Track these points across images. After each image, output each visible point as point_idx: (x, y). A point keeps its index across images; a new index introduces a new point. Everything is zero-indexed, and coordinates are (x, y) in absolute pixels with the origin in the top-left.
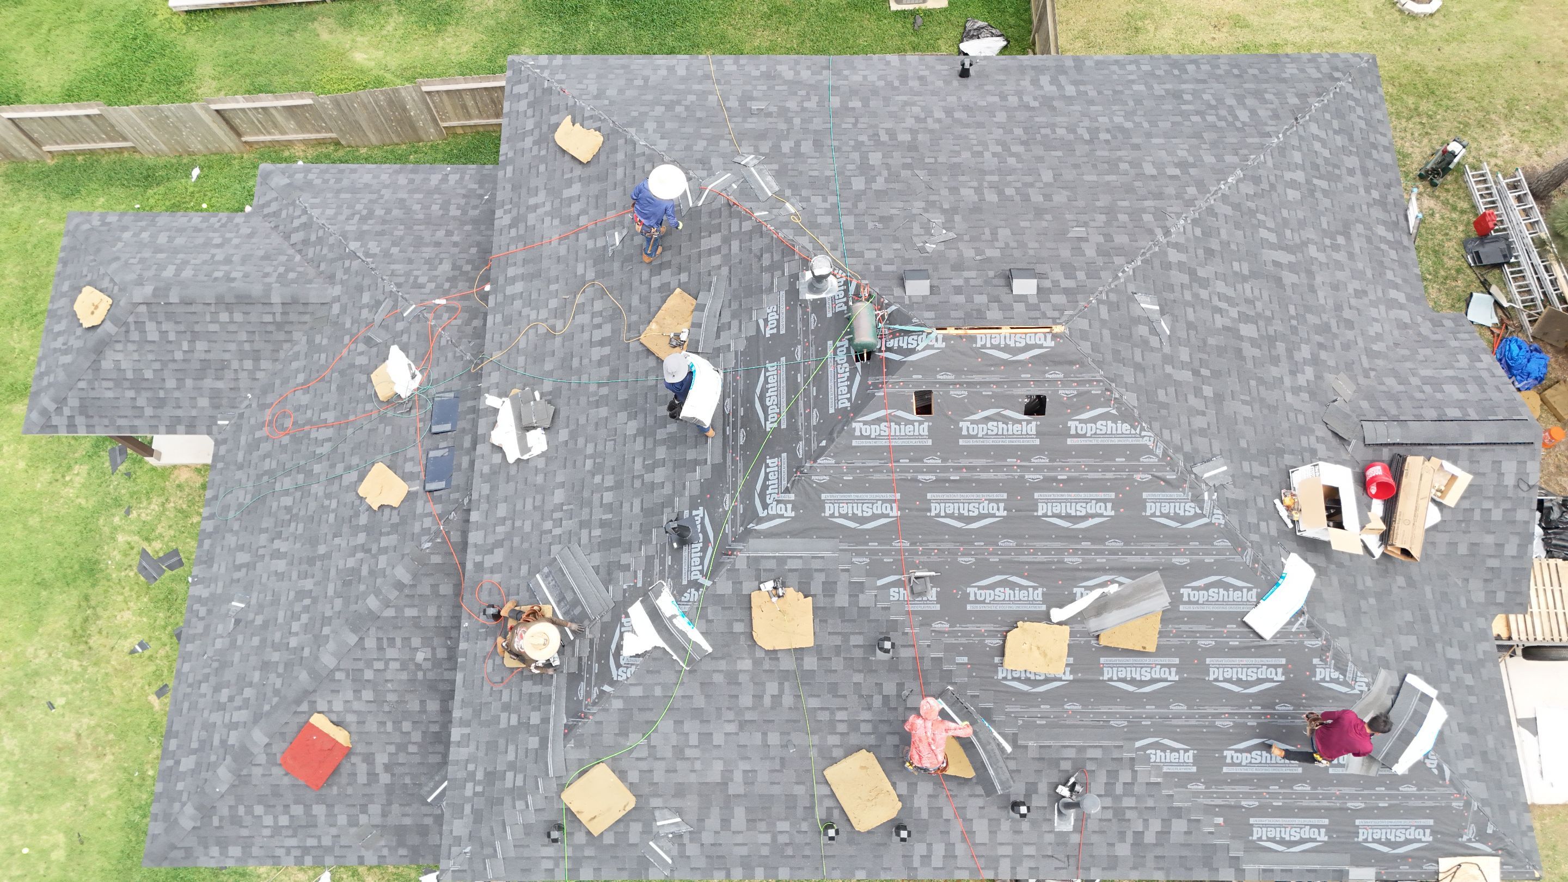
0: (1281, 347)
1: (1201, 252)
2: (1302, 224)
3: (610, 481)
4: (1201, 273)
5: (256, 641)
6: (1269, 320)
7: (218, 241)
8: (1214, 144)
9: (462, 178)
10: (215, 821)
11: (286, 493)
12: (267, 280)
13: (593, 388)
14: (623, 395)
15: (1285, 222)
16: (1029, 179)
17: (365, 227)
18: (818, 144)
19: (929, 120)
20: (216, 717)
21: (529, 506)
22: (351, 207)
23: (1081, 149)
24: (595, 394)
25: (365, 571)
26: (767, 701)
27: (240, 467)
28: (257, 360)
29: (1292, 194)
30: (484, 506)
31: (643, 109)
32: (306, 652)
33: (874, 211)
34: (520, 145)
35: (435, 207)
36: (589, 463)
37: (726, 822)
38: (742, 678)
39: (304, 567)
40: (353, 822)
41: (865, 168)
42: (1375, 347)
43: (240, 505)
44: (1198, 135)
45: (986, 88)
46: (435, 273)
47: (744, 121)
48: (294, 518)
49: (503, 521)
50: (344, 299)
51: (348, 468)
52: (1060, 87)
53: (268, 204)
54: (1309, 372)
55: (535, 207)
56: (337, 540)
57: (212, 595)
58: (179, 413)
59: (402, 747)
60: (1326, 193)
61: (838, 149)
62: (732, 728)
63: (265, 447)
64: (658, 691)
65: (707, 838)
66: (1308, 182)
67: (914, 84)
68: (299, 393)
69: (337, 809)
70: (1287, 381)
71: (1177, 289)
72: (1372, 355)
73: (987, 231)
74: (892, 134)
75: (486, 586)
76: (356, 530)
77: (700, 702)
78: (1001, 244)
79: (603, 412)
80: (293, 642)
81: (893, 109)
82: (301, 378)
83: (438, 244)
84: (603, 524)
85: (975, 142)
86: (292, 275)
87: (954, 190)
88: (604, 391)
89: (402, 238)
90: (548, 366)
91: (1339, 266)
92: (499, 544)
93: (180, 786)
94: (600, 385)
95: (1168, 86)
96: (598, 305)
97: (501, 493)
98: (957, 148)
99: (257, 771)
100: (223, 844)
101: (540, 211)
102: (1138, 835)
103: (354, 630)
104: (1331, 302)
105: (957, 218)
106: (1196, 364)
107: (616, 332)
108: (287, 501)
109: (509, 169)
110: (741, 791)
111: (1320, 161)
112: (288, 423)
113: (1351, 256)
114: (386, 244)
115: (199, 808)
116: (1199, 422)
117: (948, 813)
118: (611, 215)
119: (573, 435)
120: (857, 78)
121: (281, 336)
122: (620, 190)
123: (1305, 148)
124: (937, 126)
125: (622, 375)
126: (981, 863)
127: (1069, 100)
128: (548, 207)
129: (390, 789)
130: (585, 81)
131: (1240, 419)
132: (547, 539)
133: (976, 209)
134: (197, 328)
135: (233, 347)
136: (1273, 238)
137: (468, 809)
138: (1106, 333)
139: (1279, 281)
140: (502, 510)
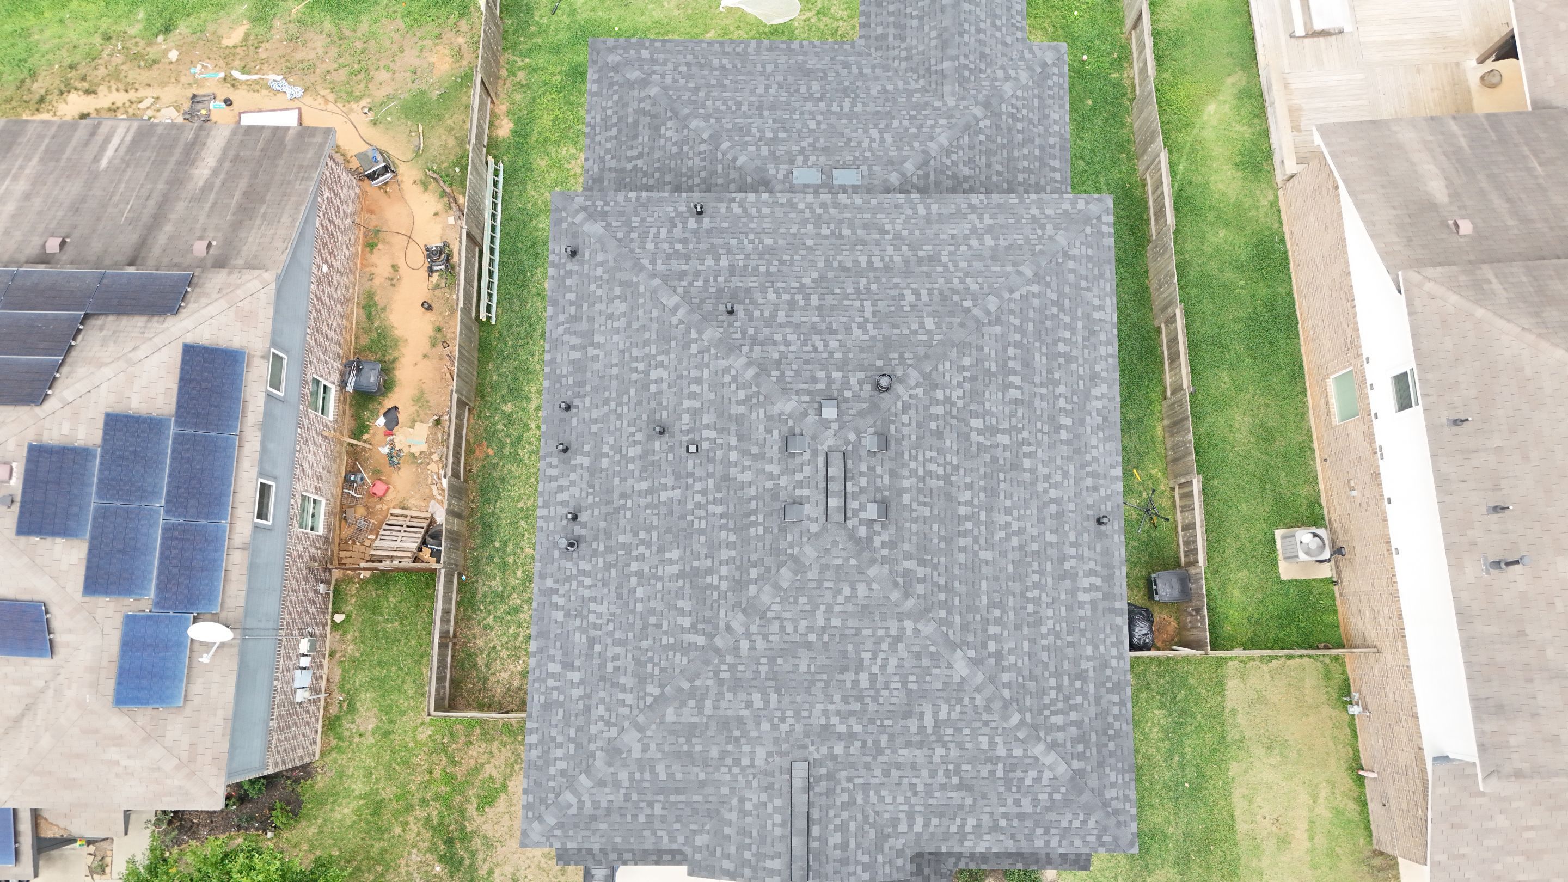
0: (856, 706)
1: (917, 649)
2: (961, 746)
3: (773, 269)
4: (901, 646)
5: (714, 82)
6: (875, 699)
7: (998, 23)
8: (1023, 686)
9: (1056, 181)
10: (611, 74)
11: (809, 88)
12: (962, 58)
13: (839, 258)
14: (830, 275)
15: (958, 730)
16: (982, 541)
17: (1004, 117)
18: (1017, 402)
19: (1047, 485)
20: (670, 65)
21: (765, 225)
22: (1024, 106)
23: (1016, 587)
24: (835, 259)
25: (747, 139)
26: (634, 365)
27: (832, 59)
28: (906, 59)
29: (984, 742)
30: (771, 200)
31: (1054, 285)
32: (701, 111)
33: (948, 427)
34: (1034, 206)
35: (1026, 164)
36: (787, 258)
37: (573, 347)
38: (647, 348)
39: (757, 104)
40: (607, 152)
41: (993, 430)
42: (872, 793)
43: (806, 62)
44: (1032, 677)
45: (1086, 535)
46: (961, 165)
47: (1042, 354)
48: (791, 95)
49: (759, 211)
50: (944, 109)
51: (818, 123)
52: (1086, 591)
53: (1031, 50)
54: (842, 728)
55: (981, 218)
56: (770, 121)
57: (749, 54)
58: (873, 17)
59: (645, 174)
60: (992, 773)
61: (1013, 414)
62: (621, 346)
63: (844, 72)
64: (641, 301)
65: (566, 338)
66: (998, 758)
67: (1089, 482)
68: (880, 88)
69: (614, 141)
70: (831, 707)
71: (884, 624)
72: (866, 787)
73: (928, 500)
74: (1029, 455)
75: (719, 205)
76: (776, 131)
77: (635, 325)
78: (914, 505)
79: (821, 264)
80: (709, 103)
81: (1059, 462)
82: (890, 88)
83: (988, 166)
84: (745, 267)
85: (1022, 512)
86: (966, 73)
87: (969, 486)
88: (835, 264)
89: (995, 142)
90: (859, 232)
91: (933, 774)
92: (744, 210)
93: (632, 52)
94: (840, 262)
95: (1091, 674)
96: (897, 259)
97: (777, 209)
98: (1015, 498)
99: (636, 93)
100: (599, 81)
101: (977, 222)
102: (556, 591)
103: (711, 136)
104: (901, 759)
105: (941, 483)
106: (831, 631)
107: (876, 270)
108: (803, 89)
109: (1016, 201)
110: (589, 355)
111: (1019, 774)
112: (859, 84)
113: (943, 787)
114: (988, 132)
115: (618, 64)
116: (789, 628)
117: (573, 476)
118: (963, 264)
119: (809, 248)
120: (1094, 441)
121: (921, 72)
122: (983, 269)
123: (1027, 761)
124: (1040, 489)
125: (844, 274)
126: (547, 498)
127: (1073, 592)
128: (979, 226)
129: (623, 170)
130: (1083, 247)
131: (797, 661)
132: (742, 236)
133: (949, 497)
134: (926, 18)
135: (915, 42)
136: (943, 715)
137: (589, 203)
138: (840, 561)
139: (907, 715)
140: (766, 211)
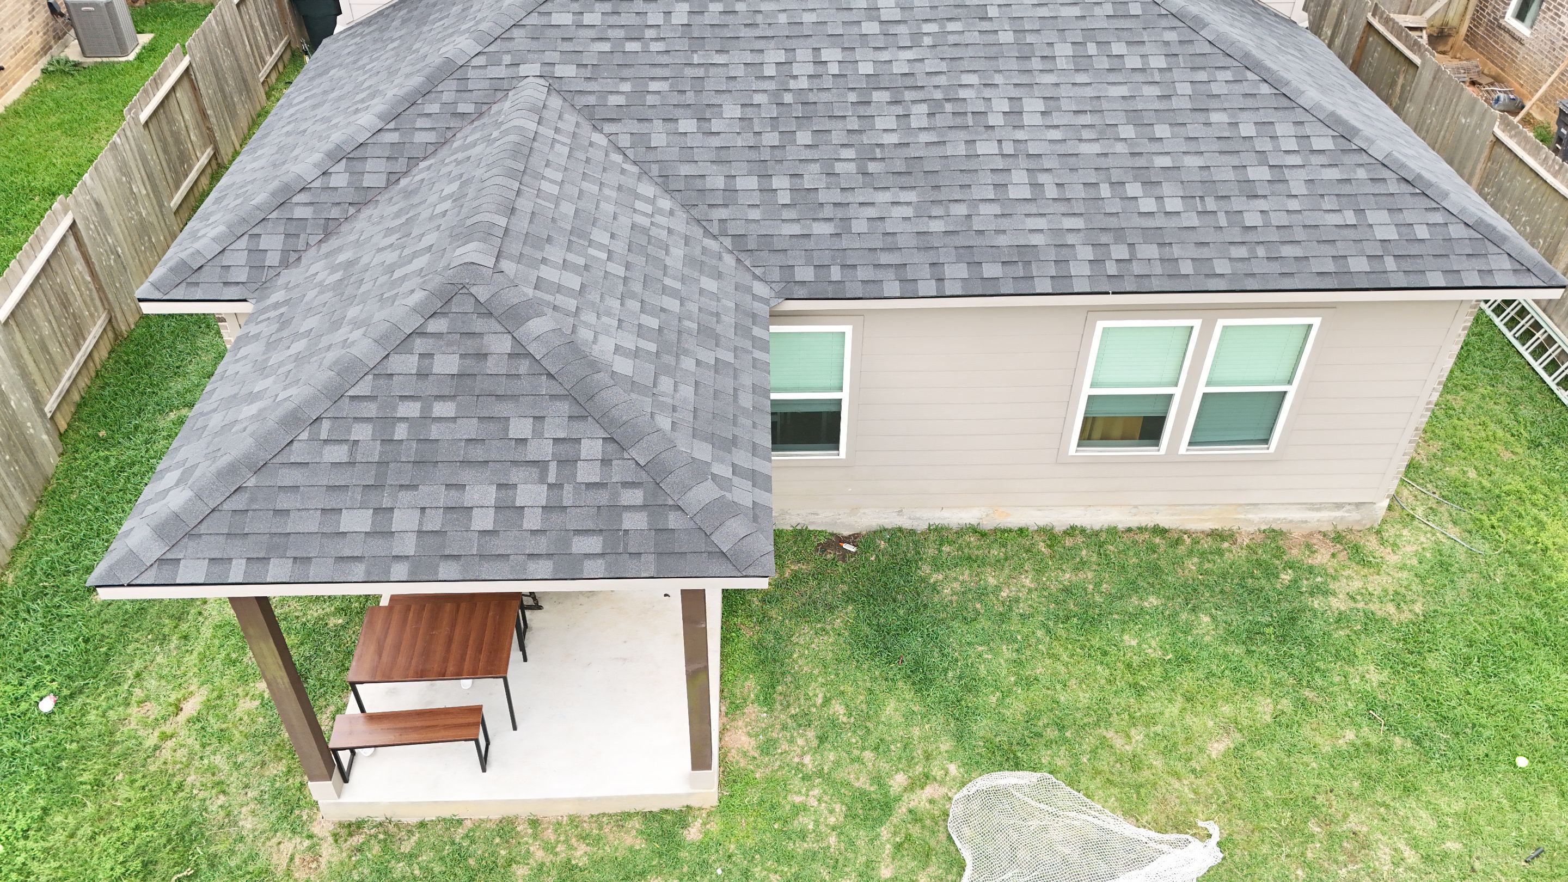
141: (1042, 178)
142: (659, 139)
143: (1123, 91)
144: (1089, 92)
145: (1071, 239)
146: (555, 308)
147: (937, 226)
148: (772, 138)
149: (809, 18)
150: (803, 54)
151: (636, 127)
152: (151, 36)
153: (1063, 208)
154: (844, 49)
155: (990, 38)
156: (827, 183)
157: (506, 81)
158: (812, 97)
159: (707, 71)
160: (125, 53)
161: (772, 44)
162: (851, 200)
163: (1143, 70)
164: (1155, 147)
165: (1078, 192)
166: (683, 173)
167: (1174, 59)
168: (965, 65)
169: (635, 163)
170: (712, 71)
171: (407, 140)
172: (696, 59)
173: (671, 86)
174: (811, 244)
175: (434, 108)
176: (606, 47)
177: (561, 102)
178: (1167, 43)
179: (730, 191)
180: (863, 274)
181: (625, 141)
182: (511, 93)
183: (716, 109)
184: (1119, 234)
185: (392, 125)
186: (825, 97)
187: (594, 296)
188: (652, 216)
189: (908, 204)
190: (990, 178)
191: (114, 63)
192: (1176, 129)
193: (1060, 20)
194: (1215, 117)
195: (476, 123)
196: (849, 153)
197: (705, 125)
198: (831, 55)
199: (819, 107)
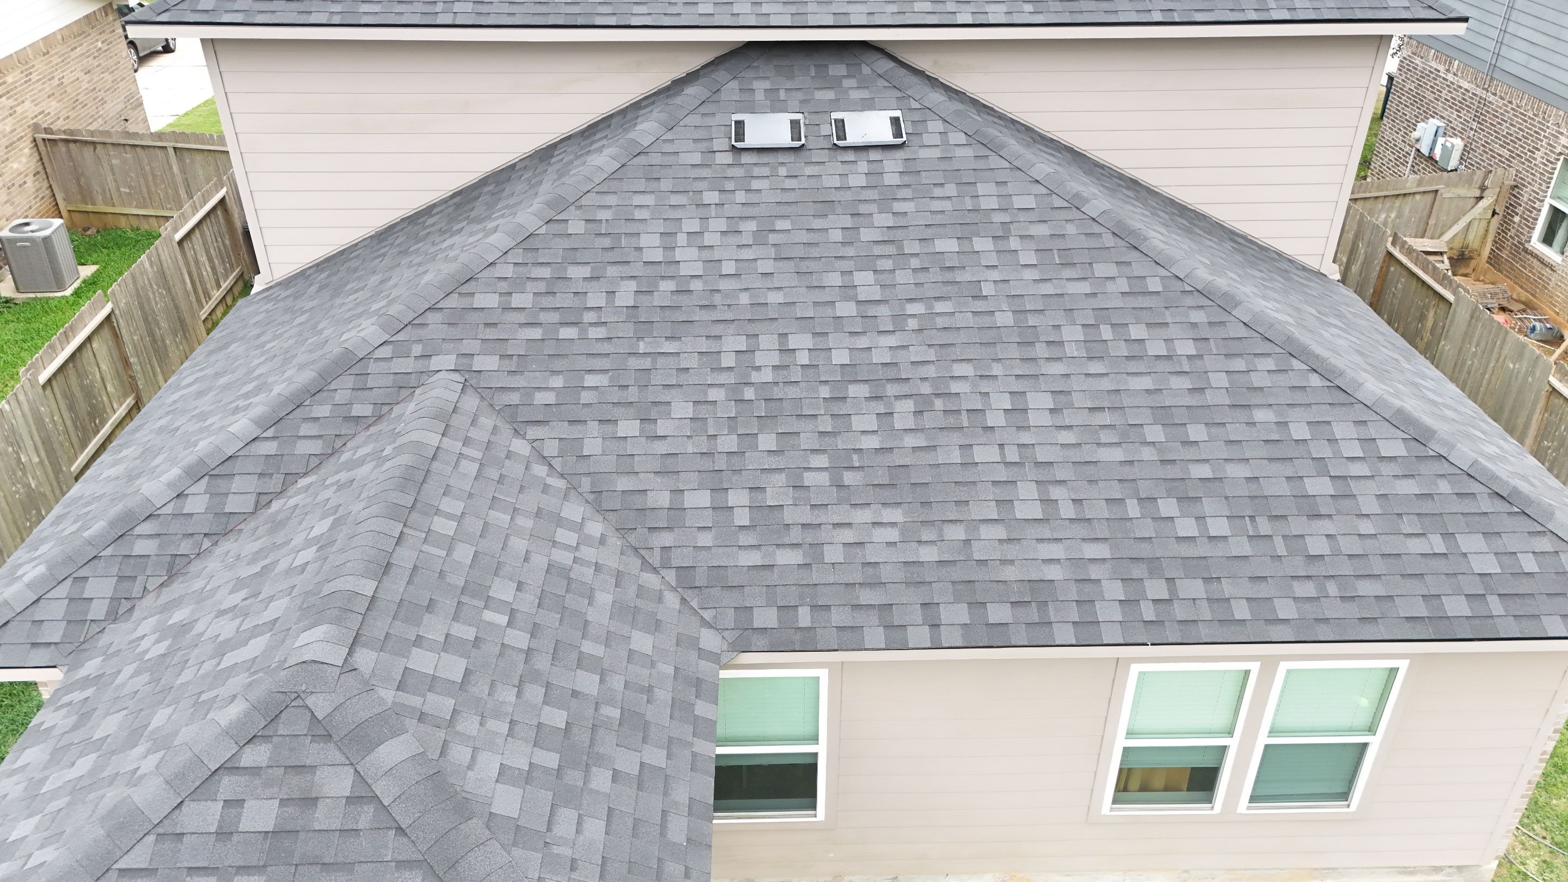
141: (1056, 493)
142: (592, 446)
143: (1147, 383)
144: (1106, 384)
145: (1095, 572)
146: (422, 717)
147: (928, 554)
148: (728, 443)
149: (775, 298)
150: (768, 341)
151: (564, 430)
152: (94, 268)
153: (1081, 531)
154: (815, 334)
155: (986, 321)
156: (795, 499)
157: (413, 376)
158: (777, 393)
159: (654, 362)
160: (61, 287)
161: (732, 328)
162: (823, 519)
163: (1169, 357)
164: (1190, 453)
165: (1099, 510)
166: (620, 488)
167: (1204, 344)
168: (957, 352)
169: (562, 476)
170: (661, 361)
171: (286, 452)
172: (642, 348)
173: (611, 379)
174: (773, 578)
175: (323, 411)
176: (536, 333)
177: (478, 400)
178: (1194, 325)
179: (677, 510)
180: (839, 617)
181: (551, 449)
182: (418, 391)
183: (663, 408)
184: (1154, 565)
185: (270, 433)
186: (793, 392)
187: (480, 688)
188: (577, 548)
189: (893, 524)
190: (991, 493)
191: (49, 298)
192: (1214, 430)
193: (1066, 298)
194: (1260, 415)
195: (373, 430)
196: (821, 461)
197: (649, 427)
198: (801, 341)
199: (785, 404)
